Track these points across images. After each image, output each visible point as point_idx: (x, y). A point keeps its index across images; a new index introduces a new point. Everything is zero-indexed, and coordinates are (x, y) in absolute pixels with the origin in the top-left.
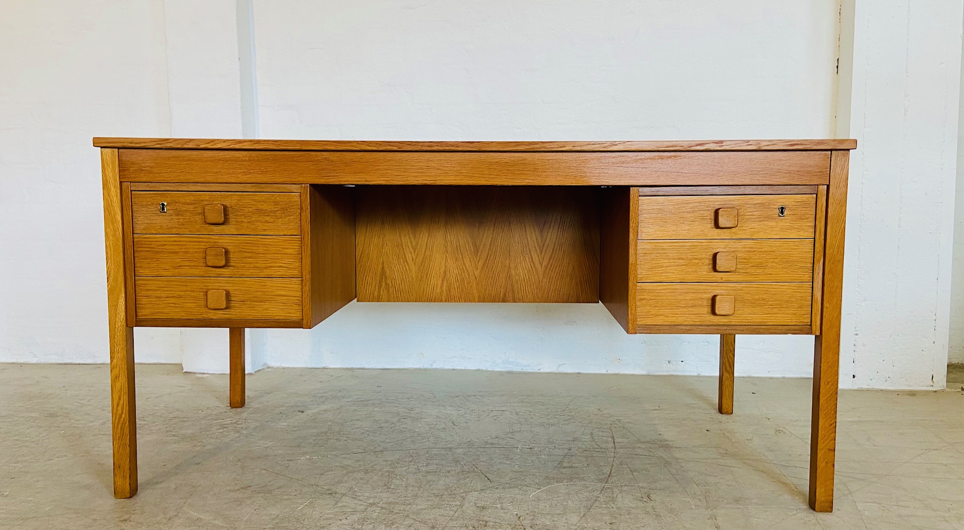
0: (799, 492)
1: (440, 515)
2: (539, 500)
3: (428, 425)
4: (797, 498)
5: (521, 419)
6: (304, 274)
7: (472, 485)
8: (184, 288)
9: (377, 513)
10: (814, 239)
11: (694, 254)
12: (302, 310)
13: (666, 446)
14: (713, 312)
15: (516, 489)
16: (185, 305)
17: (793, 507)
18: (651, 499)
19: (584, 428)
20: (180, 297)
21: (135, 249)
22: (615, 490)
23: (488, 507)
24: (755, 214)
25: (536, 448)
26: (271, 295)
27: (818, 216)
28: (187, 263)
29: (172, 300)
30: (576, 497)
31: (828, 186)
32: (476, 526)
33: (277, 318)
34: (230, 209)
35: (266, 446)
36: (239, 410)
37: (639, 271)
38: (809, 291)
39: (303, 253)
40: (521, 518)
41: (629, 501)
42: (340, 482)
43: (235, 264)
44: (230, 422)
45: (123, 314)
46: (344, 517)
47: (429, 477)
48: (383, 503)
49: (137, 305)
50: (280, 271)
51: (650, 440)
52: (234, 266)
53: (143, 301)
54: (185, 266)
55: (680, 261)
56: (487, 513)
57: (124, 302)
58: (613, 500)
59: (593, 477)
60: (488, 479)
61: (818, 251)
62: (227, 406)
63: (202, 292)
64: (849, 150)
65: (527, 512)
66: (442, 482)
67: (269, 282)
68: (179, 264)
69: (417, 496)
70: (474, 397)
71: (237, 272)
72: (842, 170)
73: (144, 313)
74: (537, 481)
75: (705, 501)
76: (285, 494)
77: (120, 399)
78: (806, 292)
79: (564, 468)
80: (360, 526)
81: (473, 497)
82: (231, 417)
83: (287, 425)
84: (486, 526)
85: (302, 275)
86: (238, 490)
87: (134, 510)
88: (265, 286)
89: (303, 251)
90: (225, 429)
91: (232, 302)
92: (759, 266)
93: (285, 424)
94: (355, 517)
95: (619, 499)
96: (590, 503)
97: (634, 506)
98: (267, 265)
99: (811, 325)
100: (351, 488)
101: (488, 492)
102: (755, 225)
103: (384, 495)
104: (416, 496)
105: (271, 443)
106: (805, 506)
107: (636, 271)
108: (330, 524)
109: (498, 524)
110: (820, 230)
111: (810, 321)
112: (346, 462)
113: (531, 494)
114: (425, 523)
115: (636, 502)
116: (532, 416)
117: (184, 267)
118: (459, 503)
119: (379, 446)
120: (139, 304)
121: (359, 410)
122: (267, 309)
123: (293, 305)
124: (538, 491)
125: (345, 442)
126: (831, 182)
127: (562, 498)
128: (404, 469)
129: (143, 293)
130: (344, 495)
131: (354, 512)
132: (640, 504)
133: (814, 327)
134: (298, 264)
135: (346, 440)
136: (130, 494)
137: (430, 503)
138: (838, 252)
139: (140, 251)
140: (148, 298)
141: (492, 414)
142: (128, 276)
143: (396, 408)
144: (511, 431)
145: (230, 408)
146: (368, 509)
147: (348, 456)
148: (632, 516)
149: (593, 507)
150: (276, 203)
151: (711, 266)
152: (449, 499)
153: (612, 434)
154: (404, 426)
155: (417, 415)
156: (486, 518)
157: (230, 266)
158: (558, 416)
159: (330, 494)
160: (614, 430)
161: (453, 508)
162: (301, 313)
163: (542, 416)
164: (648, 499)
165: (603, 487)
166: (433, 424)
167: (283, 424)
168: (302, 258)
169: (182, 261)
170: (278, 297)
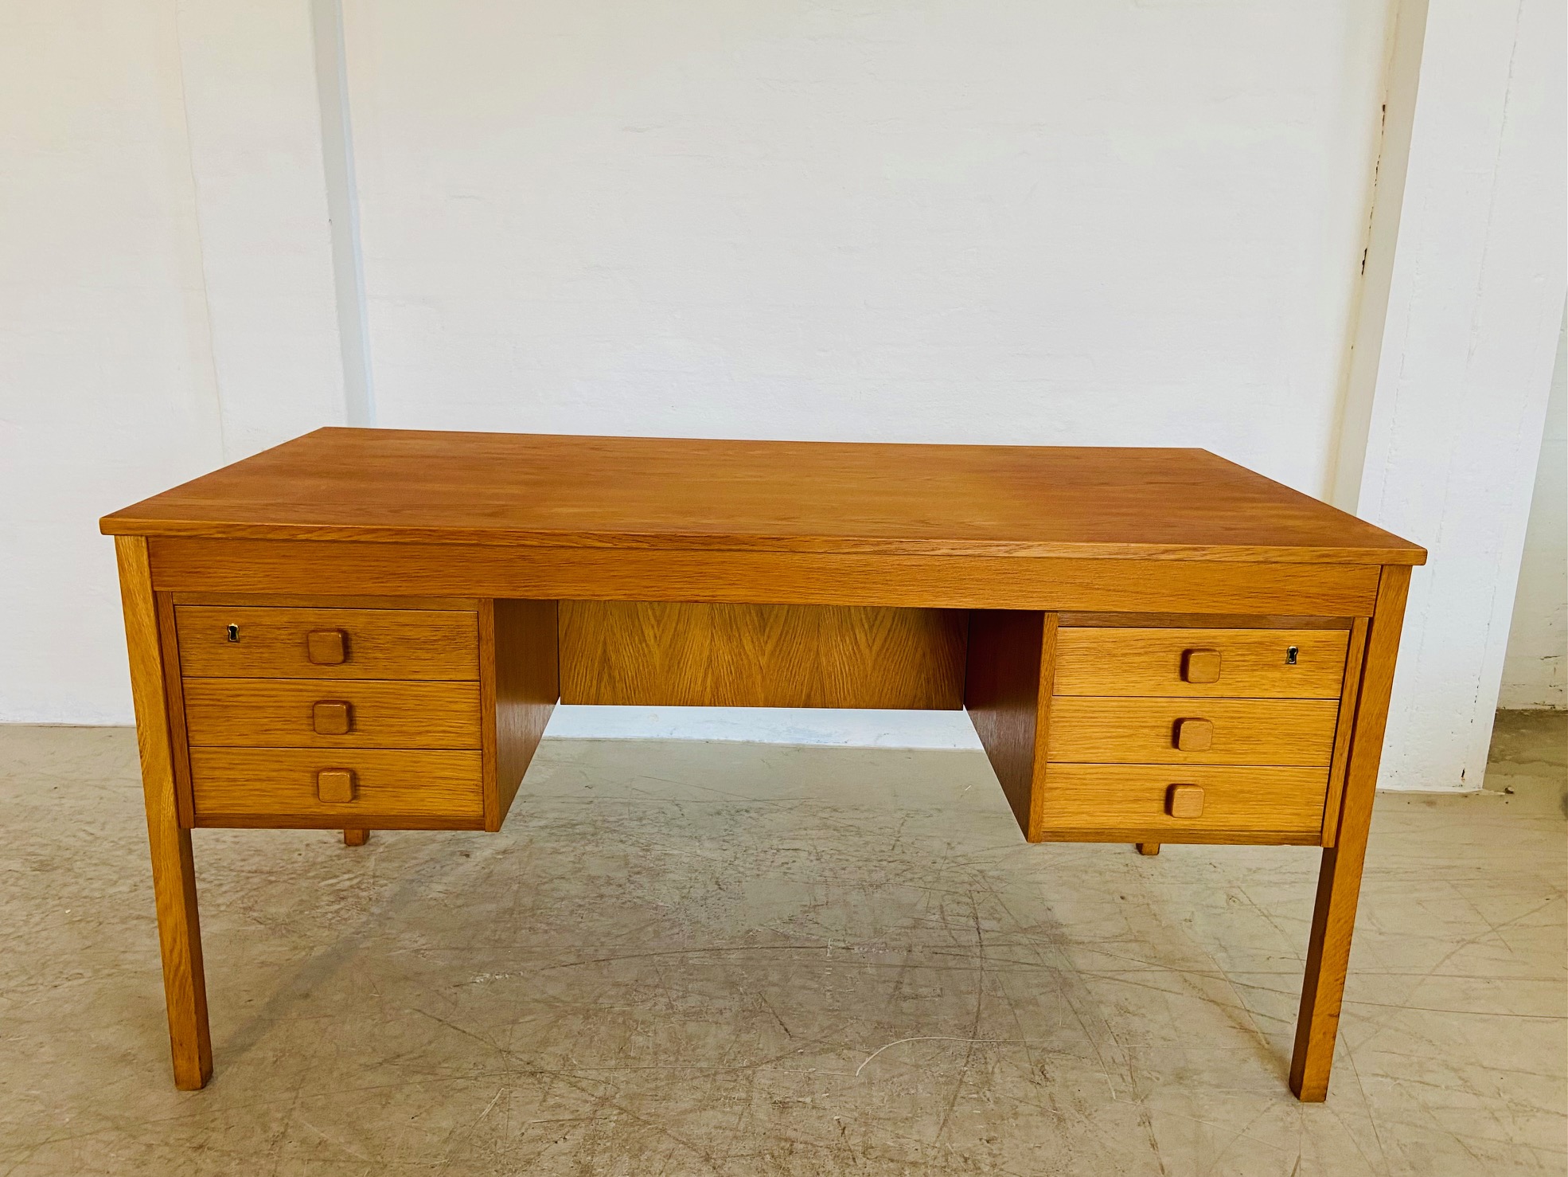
0: (1271, 1052)
1: (716, 1128)
2: (871, 1083)
3: (677, 888)
4: (1270, 1067)
5: (827, 873)
6: (485, 745)
7: (761, 1046)
8: (277, 766)
9: (613, 1124)
10: (1340, 700)
11: (1144, 720)
12: (483, 801)
13: (1061, 941)
14: (1168, 809)
15: (832, 1055)
16: (280, 792)
17: (1266, 1091)
18: (1047, 1075)
19: (927, 894)
20: (269, 779)
21: (187, 702)
22: (990, 1054)
23: (790, 1104)
24: (1247, 658)
25: (856, 948)
26: (430, 778)
27: (1350, 665)
28: (279, 726)
29: (258, 785)
30: (929, 1073)
31: (1371, 621)
32: (776, 1154)
33: (440, 813)
34: (354, 638)
35: (415, 946)
36: (361, 850)
37: (1052, 745)
38: (1323, 780)
39: (484, 711)
40: (846, 1132)
41: (1012, 1082)
42: (545, 1042)
43: (366, 727)
44: (348, 883)
45: (172, 809)
46: (561, 1133)
47: (692, 1027)
48: (621, 1097)
49: (195, 793)
50: (443, 739)
51: (1035, 924)
52: (363, 731)
53: (204, 786)
54: (276, 730)
55: (1120, 730)
56: (791, 1119)
57: (172, 790)
58: (987, 1081)
59: (952, 1023)
60: (786, 1030)
61: (1345, 719)
62: (339, 841)
63: (308, 772)
64: (1412, 566)
65: (856, 1115)
66: (710, 1040)
67: (425, 757)
68: (267, 727)
69: (674, 1075)
70: (747, 815)
71: (368, 739)
72: (1398, 594)
73: (206, 805)
74: (865, 1033)
75: (1130, 1080)
76: (458, 1075)
77: (175, 940)
78: (1320, 782)
79: (905, 998)
80: (589, 1158)
81: (764, 1076)
82: (349, 872)
83: (446, 892)
84: (791, 1153)
85: (482, 746)
86: (381, 1064)
87: (212, 1121)
88: (418, 762)
89: (483, 707)
90: (343, 904)
91: (362, 788)
92: (1246, 739)
93: (440, 888)
94: (579, 1133)
95: (998, 1078)
96: (953, 1087)
97: (1021, 1094)
98: (418, 729)
99: (1321, 832)
100: (566, 1059)
101: (788, 1063)
102: (1245, 677)
103: (621, 1076)
104: (672, 1078)
105: (422, 941)
106: (1282, 1088)
107: (1046, 744)
108: (539, 1154)
109: (810, 1147)
110: (1352, 686)
111: (1320, 825)
112: (553, 990)
113: (857, 1068)
114: (692, 1147)
115: (1023, 1084)
116: (845, 864)
117: (275, 732)
118: (744, 1095)
119: (602, 944)
120: (198, 791)
121: (562, 850)
122: (422, 800)
123: (468, 793)
124: (867, 1060)
125: (546, 937)
126: (1376, 614)
127: (906, 1077)
128: (649, 1004)
129: (205, 773)
130: (555, 1076)
131: (576, 1122)
132: (1032, 1091)
133: (1325, 835)
134: (474, 729)
135: (546, 932)
136: (202, 1083)
137: (698, 1095)
138: (1376, 724)
139: (194, 705)
140: (213, 782)
141: (779, 860)
142: (177, 746)
143: (622, 846)
144: (813, 903)
145: (343, 845)
146: (599, 1113)
147: (553, 972)
148: (1021, 1121)
149: (959, 1100)
150: (437, 628)
151: (1169, 740)
152: (726, 1086)
153: (974, 908)
154: (639, 893)
155: (657, 862)
156: (790, 1133)
157: (356, 730)
158: (885, 863)
159: (533, 1074)
160: (975, 894)
161: (736, 1108)
162: (481, 806)
163: (860, 864)
164: (1043, 1076)
165: (971, 1048)
166: (684, 887)
167: (436, 889)
168: (481, 718)
169: (271, 721)
170: (441, 781)
